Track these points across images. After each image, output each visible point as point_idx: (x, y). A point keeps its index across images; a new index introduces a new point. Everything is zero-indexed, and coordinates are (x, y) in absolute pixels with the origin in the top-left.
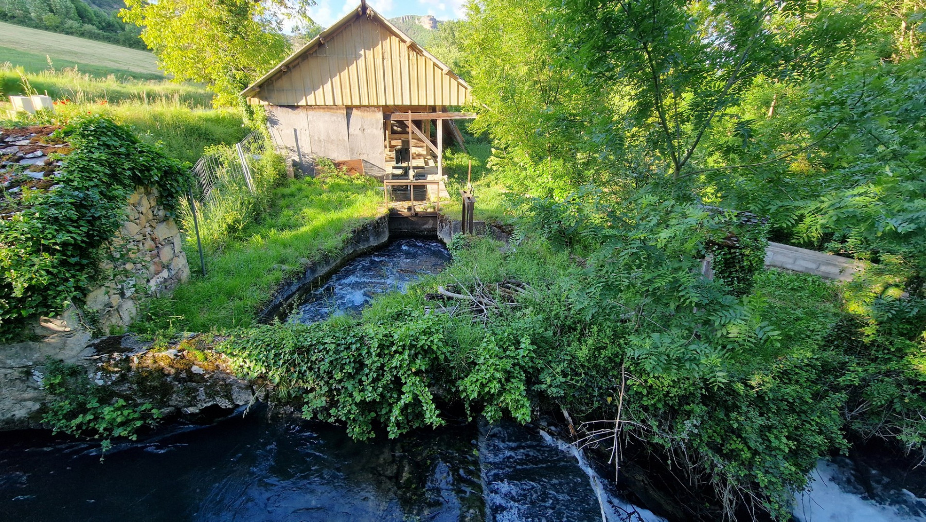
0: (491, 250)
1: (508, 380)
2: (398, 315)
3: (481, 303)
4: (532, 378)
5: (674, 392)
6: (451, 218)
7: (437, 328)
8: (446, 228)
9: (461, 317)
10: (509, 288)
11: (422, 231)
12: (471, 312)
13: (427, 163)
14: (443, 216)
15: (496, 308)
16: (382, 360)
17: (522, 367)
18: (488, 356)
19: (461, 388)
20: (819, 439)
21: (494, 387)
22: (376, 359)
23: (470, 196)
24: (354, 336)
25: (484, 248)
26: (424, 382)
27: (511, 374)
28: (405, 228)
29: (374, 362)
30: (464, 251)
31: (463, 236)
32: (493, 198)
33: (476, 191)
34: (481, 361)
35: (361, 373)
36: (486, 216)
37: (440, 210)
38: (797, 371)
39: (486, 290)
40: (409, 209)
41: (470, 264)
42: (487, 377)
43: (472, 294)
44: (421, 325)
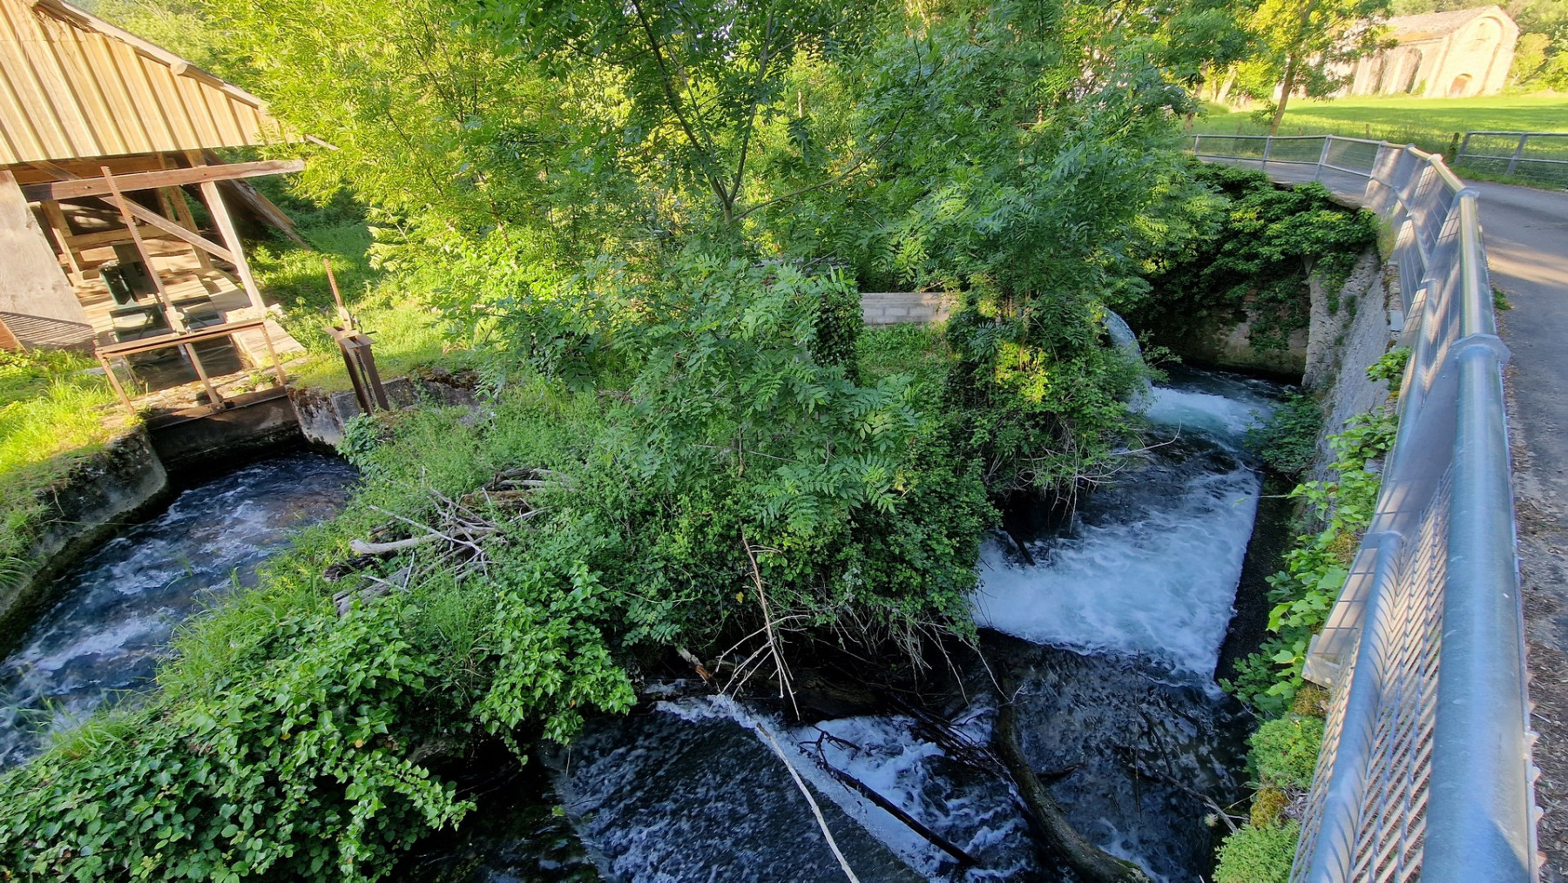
0: (443, 428)
1: (571, 655)
2: (269, 647)
3: (462, 537)
4: (613, 626)
5: (820, 542)
6: (326, 389)
7: (382, 631)
8: (321, 415)
9: (430, 582)
10: (509, 487)
11: (259, 438)
12: (448, 563)
13: (211, 287)
14: (302, 392)
15: (498, 535)
16: (263, 766)
17: (588, 619)
18: (517, 634)
19: (484, 718)
20: (975, 521)
21: (552, 681)
22: (246, 771)
23: (356, 333)
24: (152, 753)
25: (429, 431)
26: (395, 753)
27: (574, 641)
28: (209, 446)
29: (241, 783)
30: (384, 448)
31: (371, 419)
32: (407, 328)
33: (365, 322)
34: (507, 646)
35: (214, 822)
36: (406, 366)
37: (291, 380)
38: (932, 449)
39: (465, 509)
40: (203, 398)
41: (409, 471)
42: (529, 672)
43: (435, 527)
44: (341, 642)
